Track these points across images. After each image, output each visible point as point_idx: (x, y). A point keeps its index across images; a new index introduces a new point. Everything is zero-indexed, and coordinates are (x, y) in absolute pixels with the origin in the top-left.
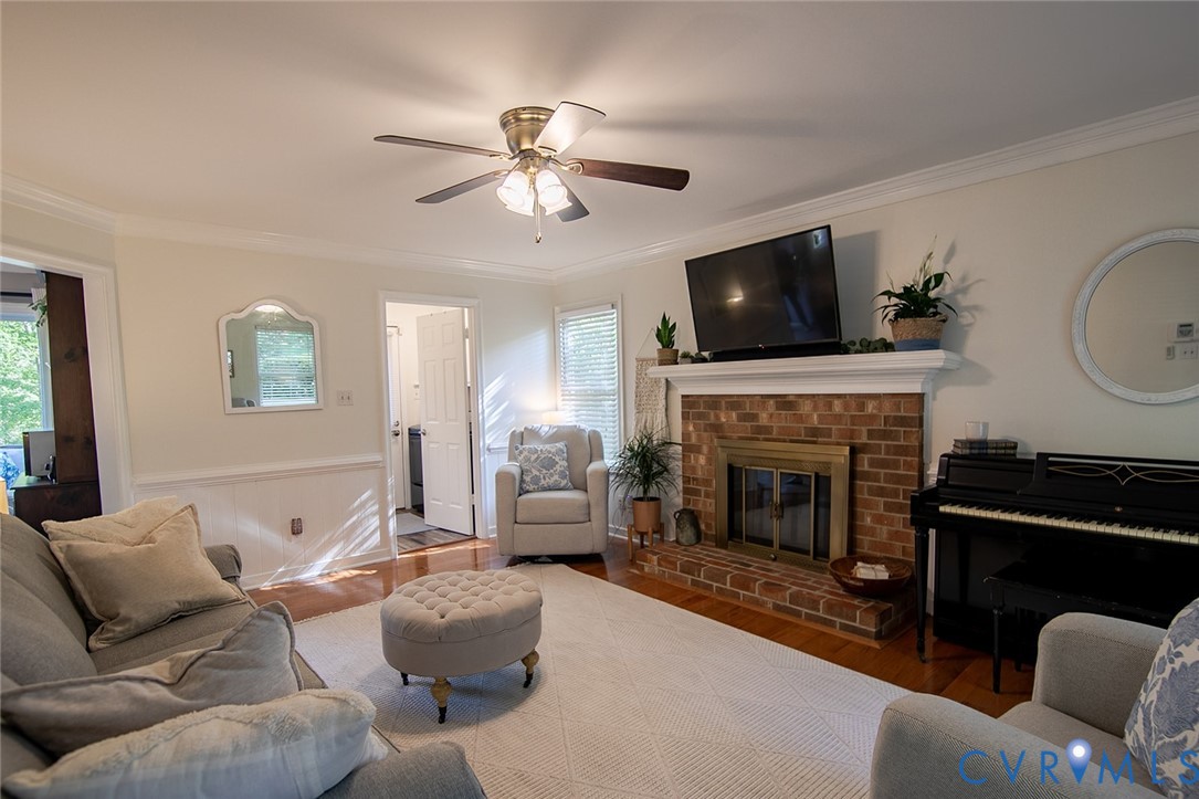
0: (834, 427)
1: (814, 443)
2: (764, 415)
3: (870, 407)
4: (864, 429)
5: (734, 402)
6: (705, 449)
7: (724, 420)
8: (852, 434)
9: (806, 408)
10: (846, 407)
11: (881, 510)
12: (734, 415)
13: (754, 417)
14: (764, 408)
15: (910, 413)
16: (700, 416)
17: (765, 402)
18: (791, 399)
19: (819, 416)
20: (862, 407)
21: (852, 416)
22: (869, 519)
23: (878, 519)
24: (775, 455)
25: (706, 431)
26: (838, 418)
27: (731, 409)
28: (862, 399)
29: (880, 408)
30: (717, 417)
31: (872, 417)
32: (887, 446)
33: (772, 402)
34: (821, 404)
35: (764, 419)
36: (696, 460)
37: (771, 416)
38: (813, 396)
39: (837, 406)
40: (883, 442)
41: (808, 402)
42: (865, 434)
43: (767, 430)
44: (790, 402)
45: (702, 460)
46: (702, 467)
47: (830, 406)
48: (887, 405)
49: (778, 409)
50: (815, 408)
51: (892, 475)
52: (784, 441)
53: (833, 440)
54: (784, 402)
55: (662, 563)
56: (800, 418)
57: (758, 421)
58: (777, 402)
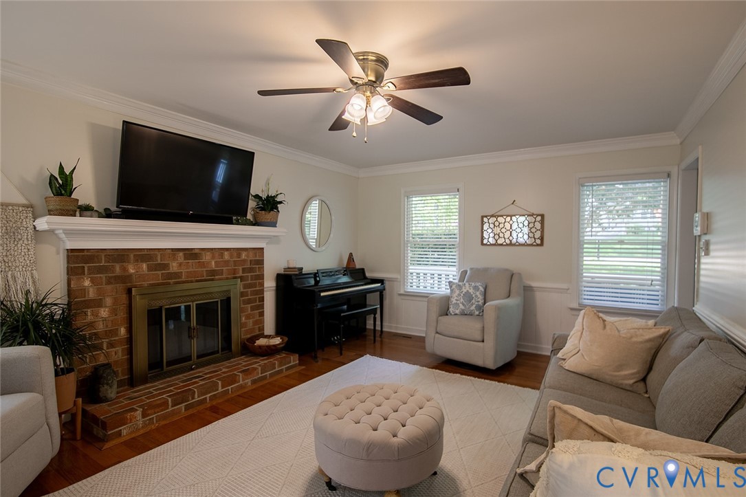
0: (224, 268)
1: (212, 280)
2: (175, 264)
3: (244, 256)
4: (240, 268)
5: (144, 255)
6: (108, 301)
7: (132, 271)
8: (235, 271)
9: (207, 257)
10: (231, 256)
11: (249, 312)
12: (145, 266)
13: (165, 266)
14: (174, 259)
15: (256, 258)
16: (101, 270)
17: (174, 255)
18: (197, 251)
19: (215, 262)
20: (239, 255)
21: (234, 261)
22: (244, 318)
23: (248, 317)
25: (109, 283)
26: (226, 263)
27: (142, 262)
28: (239, 251)
29: (248, 256)
30: (124, 269)
31: (244, 261)
32: (251, 276)
33: (181, 254)
34: (217, 254)
35: (174, 267)
36: (96, 315)
37: (180, 265)
38: (212, 249)
39: (226, 256)
40: (249, 274)
41: (209, 253)
42: (241, 271)
43: (177, 275)
44: (196, 254)
45: (104, 313)
46: (104, 320)
47: (222, 255)
48: (251, 254)
49: (185, 258)
50: (213, 258)
51: (254, 291)
52: (192, 282)
53: (224, 276)
54: (191, 254)
56: (202, 265)
57: (169, 269)
58: (185, 254)
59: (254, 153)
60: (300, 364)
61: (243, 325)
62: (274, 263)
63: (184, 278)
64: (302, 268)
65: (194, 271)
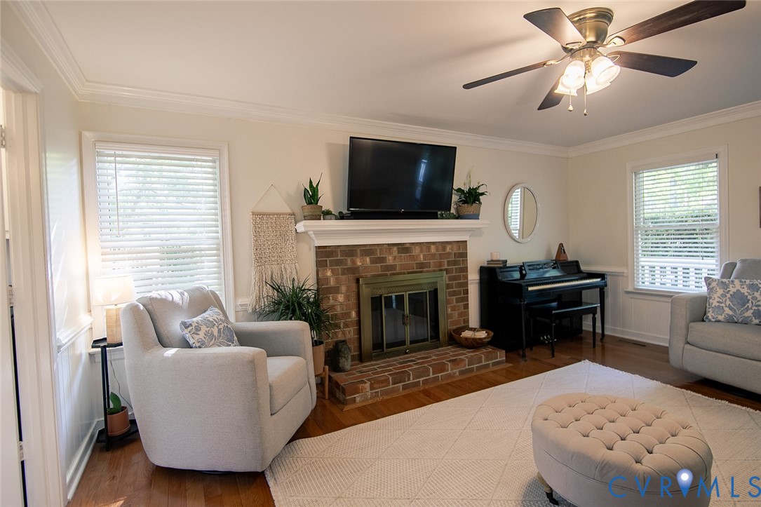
0: (431, 261)
1: (421, 272)
2: (390, 258)
3: (448, 249)
4: (446, 261)
5: (368, 250)
6: (343, 289)
7: (359, 264)
8: (440, 264)
9: (416, 251)
10: (437, 249)
11: (455, 303)
12: (368, 259)
13: (383, 260)
14: (390, 253)
15: (460, 250)
16: (338, 263)
17: (390, 249)
18: (408, 246)
19: (424, 255)
20: (444, 249)
21: (440, 254)
22: (449, 310)
23: (453, 309)
24: (405, 283)
25: (343, 274)
26: (433, 256)
27: (366, 256)
28: (444, 244)
29: (452, 249)
30: (354, 262)
31: (449, 254)
32: (456, 268)
33: (395, 248)
34: (424, 248)
35: (390, 260)
36: (335, 300)
37: (395, 258)
38: (420, 243)
39: (433, 249)
40: (454, 267)
41: (418, 247)
42: (446, 264)
43: (393, 267)
44: (407, 248)
45: (341, 298)
46: (341, 304)
47: (429, 248)
48: (455, 247)
49: (399, 252)
50: (421, 251)
51: (458, 283)
52: (404, 273)
53: (431, 269)
54: (403, 248)
55: (375, 386)
56: (413, 258)
57: (386, 262)
58: (398, 248)
59: (456, 148)
60: (507, 361)
61: (450, 316)
62: (477, 257)
63: (398, 271)
64: (506, 261)
65: (407, 264)
